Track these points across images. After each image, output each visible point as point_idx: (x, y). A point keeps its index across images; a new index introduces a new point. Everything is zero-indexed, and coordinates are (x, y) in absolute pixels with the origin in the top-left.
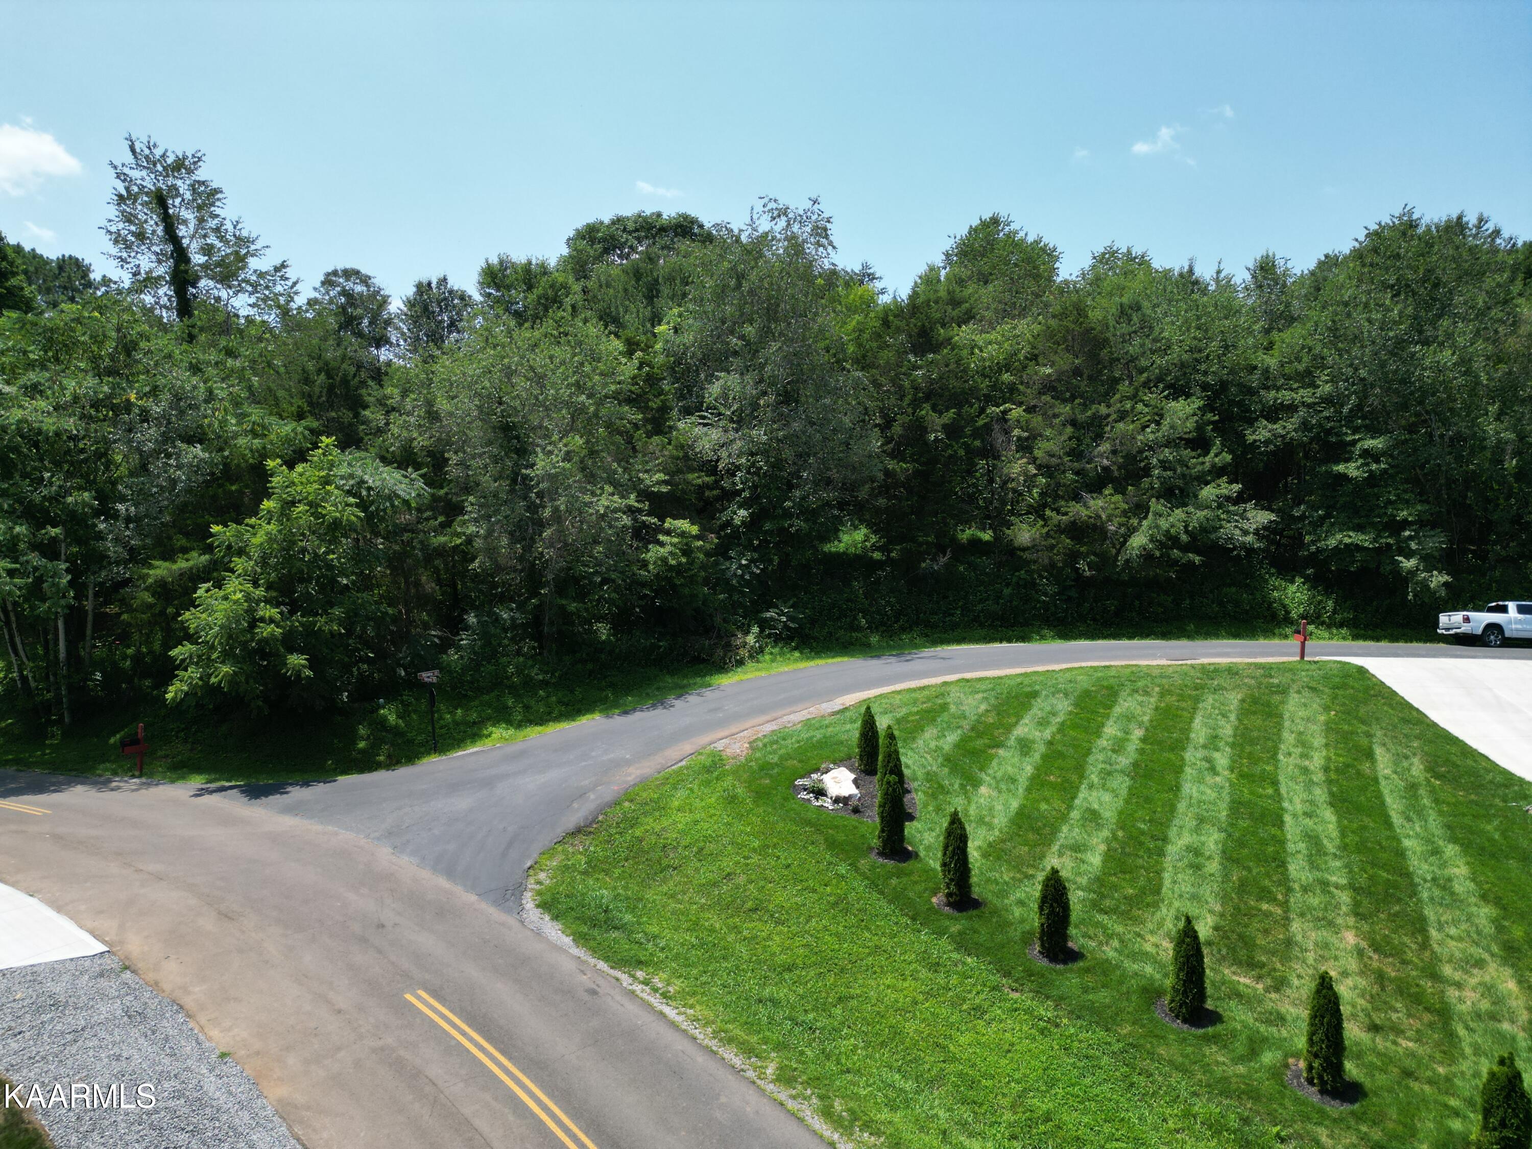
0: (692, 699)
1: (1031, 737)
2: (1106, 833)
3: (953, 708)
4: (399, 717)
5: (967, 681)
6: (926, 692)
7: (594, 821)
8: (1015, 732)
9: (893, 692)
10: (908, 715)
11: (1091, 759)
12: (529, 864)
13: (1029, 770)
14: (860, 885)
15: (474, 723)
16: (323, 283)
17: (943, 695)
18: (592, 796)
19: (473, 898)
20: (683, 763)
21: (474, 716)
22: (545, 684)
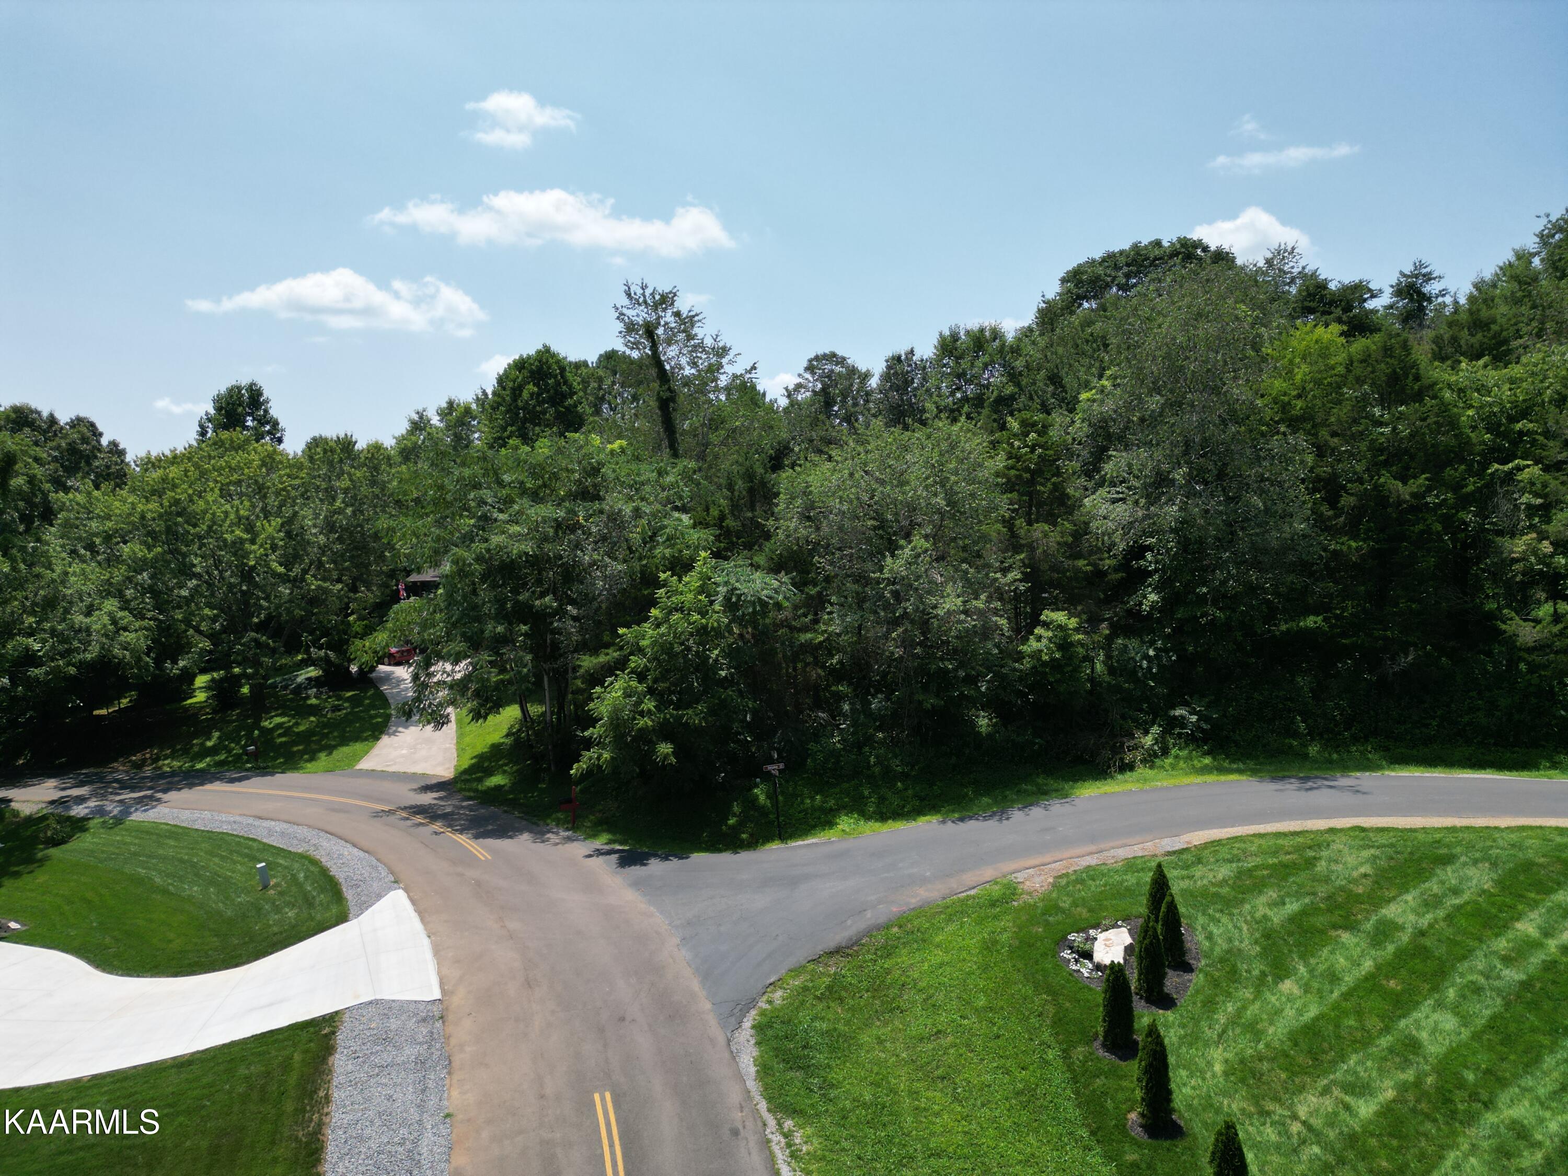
0: (1036, 812)
1: (1400, 921)
2: (1409, 1075)
3: (1321, 867)
4: (768, 797)
5: (1363, 830)
6: (1300, 840)
7: (856, 943)
8: (1384, 911)
9: (1254, 835)
10: (1256, 867)
11: (1463, 967)
12: (772, 980)
13: (1368, 965)
14: (1059, 1076)
15: (831, 810)
16: (807, 369)
17: (1319, 846)
18: (869, 914)
19: (708, 1006)
20: (972, 892)
21: (831, 803)
22: (904, 776)
